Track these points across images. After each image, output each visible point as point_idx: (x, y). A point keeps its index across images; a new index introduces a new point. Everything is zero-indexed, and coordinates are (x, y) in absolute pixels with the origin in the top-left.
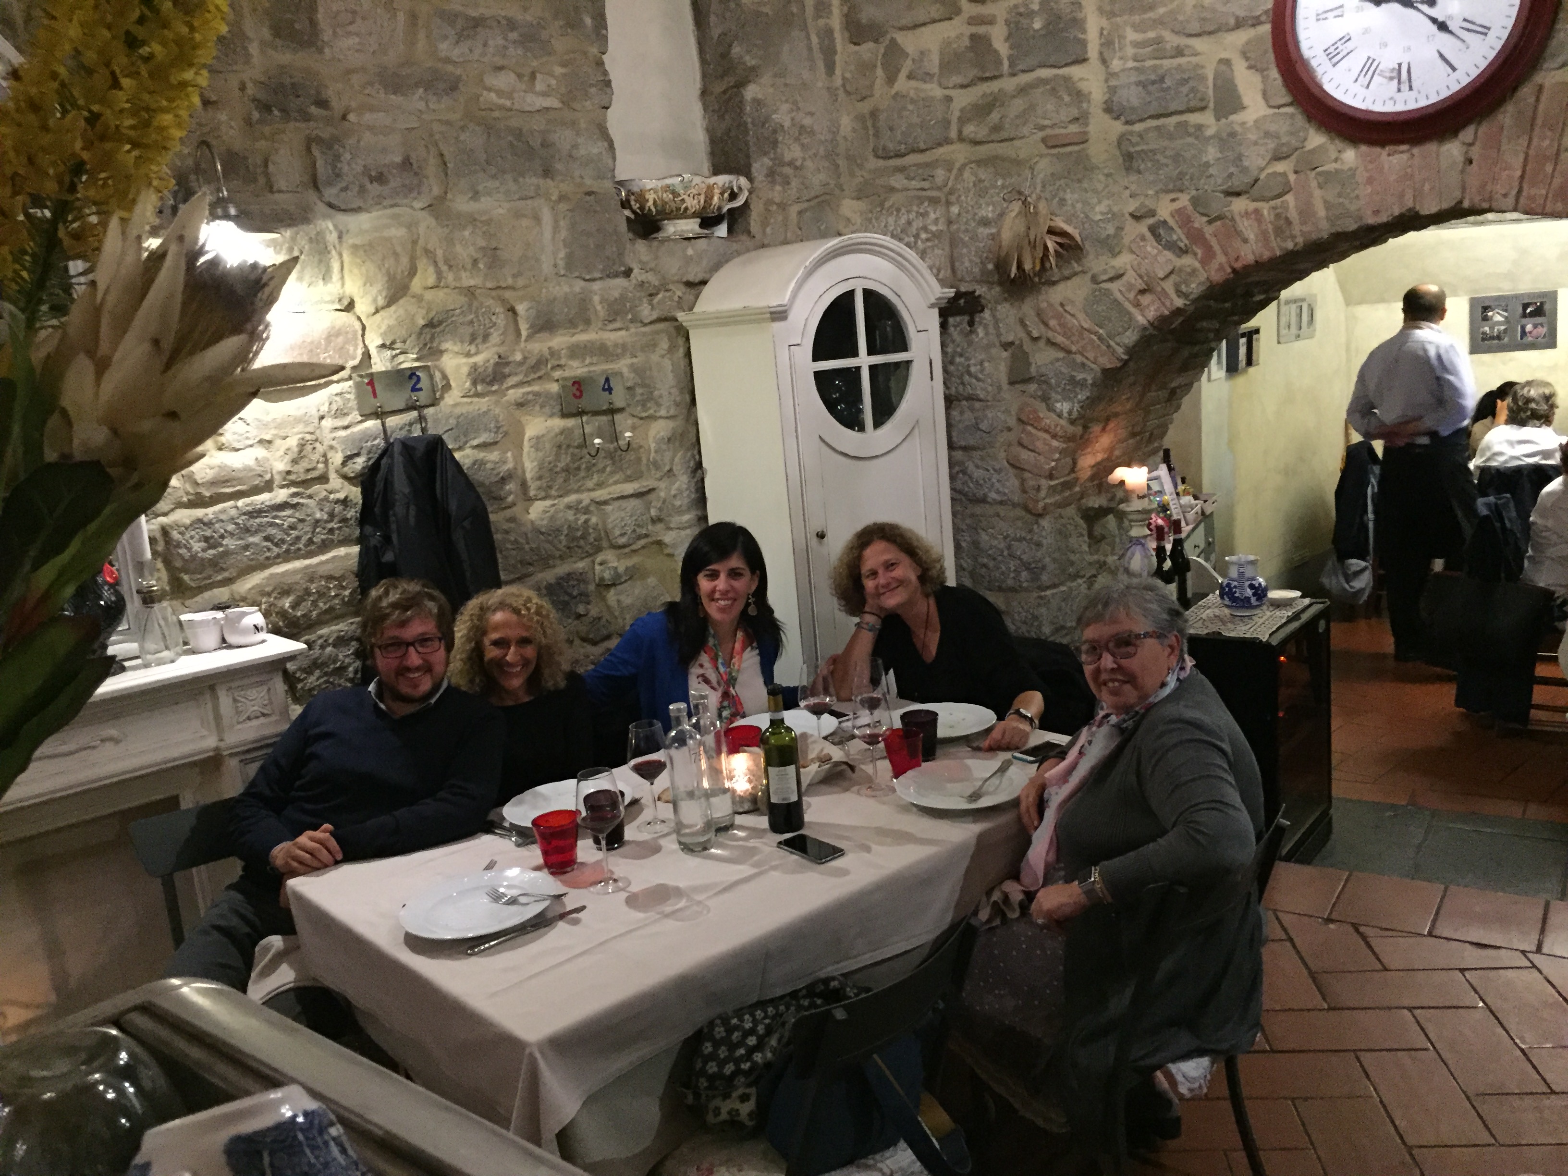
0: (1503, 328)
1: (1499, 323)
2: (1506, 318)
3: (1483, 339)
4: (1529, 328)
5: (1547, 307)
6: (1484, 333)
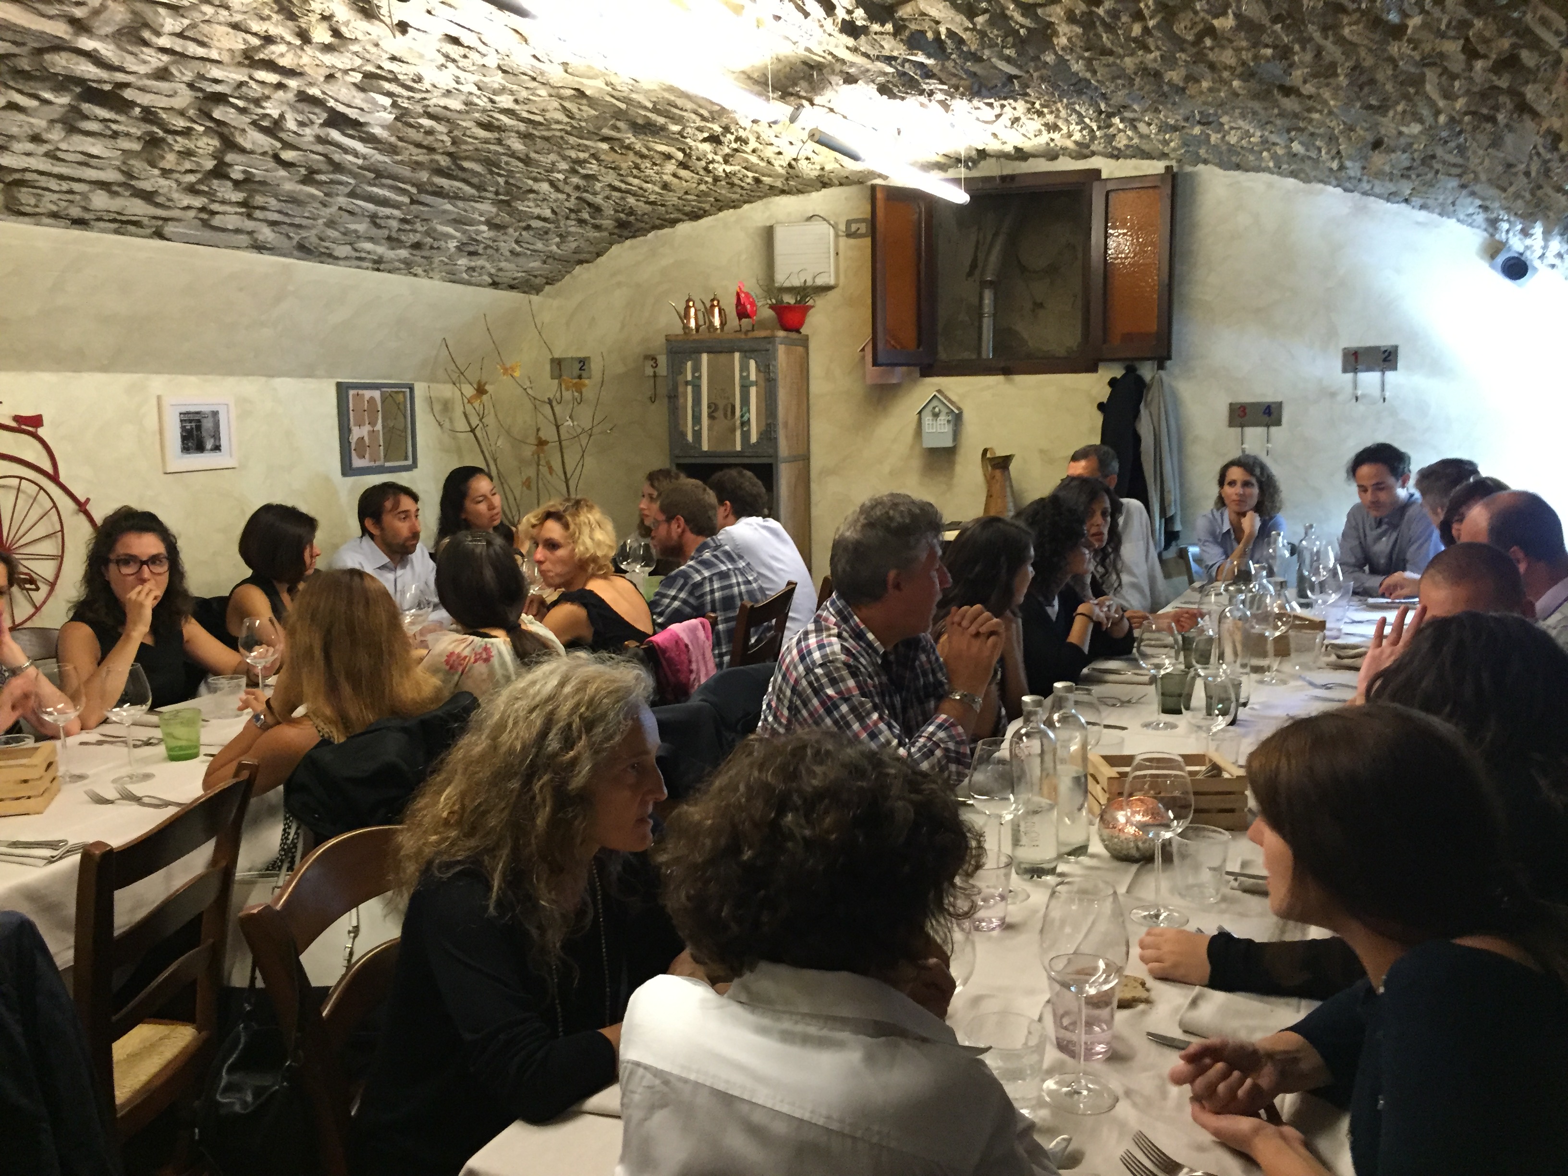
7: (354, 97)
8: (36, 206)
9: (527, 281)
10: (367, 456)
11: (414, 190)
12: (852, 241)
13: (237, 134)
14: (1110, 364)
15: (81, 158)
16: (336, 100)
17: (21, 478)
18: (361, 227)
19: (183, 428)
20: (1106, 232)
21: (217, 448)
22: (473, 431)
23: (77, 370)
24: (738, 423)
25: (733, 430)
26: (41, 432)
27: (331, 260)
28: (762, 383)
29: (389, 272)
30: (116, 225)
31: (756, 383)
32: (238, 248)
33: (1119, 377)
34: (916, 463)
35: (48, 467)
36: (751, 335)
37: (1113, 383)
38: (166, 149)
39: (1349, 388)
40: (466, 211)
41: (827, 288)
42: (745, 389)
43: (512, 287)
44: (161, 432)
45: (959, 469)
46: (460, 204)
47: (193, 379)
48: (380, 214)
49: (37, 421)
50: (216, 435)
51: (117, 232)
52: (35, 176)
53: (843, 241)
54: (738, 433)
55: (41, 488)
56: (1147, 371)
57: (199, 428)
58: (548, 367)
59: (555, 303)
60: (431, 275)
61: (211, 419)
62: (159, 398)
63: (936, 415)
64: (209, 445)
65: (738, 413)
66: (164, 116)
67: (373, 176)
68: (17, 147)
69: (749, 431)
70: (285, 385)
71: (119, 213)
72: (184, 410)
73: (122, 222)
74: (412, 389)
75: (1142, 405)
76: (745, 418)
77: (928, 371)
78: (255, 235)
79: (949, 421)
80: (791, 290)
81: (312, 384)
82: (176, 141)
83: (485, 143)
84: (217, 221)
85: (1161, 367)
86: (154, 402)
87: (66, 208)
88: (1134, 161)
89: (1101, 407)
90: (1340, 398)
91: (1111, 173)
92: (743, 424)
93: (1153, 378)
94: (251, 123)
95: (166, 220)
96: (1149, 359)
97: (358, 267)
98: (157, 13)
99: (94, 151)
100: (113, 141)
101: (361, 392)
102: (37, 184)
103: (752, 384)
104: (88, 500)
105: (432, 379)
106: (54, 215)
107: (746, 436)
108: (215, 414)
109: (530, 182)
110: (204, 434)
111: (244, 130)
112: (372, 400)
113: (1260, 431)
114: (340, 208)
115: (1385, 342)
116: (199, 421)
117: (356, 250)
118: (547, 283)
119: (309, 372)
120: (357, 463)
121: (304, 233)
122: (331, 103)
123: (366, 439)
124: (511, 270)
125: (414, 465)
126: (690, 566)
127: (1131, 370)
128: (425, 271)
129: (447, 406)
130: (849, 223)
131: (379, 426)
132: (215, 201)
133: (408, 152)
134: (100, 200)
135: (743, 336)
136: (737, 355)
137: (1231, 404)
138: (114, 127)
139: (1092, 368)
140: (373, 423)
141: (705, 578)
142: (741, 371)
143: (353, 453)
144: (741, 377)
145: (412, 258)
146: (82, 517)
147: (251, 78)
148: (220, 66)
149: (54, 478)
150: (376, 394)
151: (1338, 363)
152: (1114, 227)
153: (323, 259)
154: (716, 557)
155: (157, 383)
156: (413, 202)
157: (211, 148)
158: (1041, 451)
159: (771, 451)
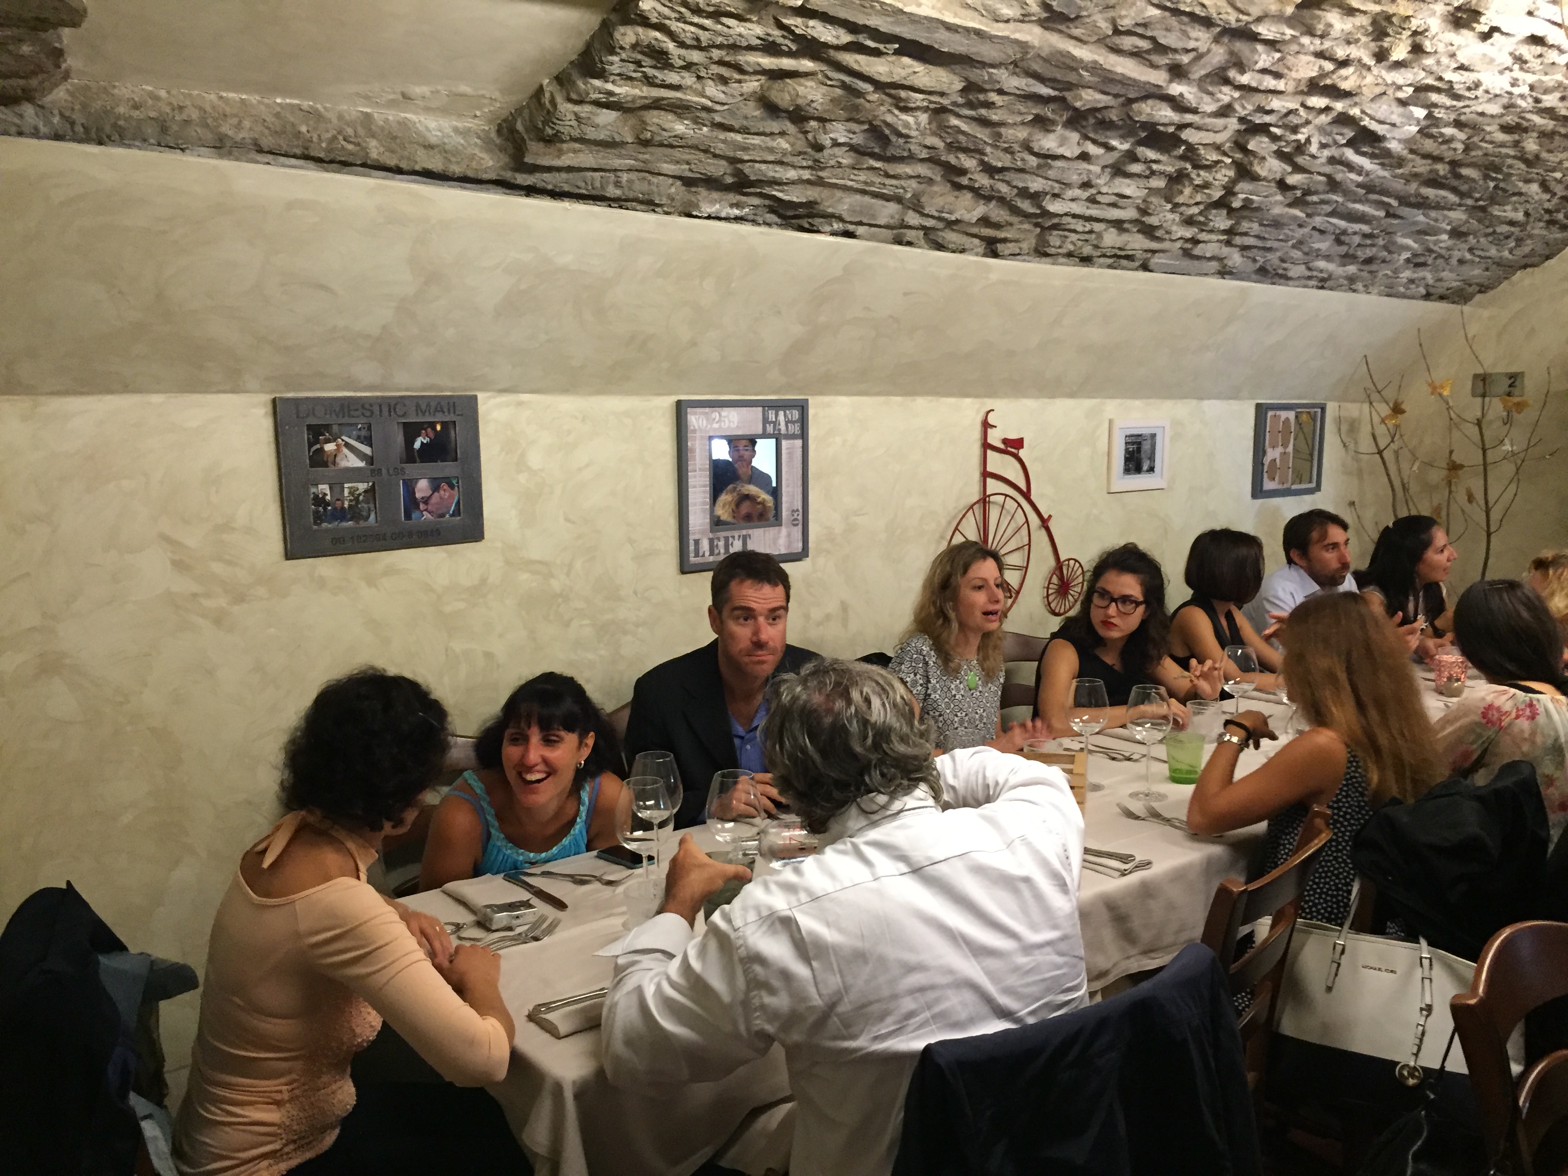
0: (362, 487)
1: (354, 474)
2: (370, 460)
3: (318, 518)
4: (422, 487)
5: (459, 435)
6: (319, 500)
7: (1392, 113)
8: (1060, 247)
9: (1462, 290)
10: (1277, 479)
11: (1394, 203)
13: (1256, 162)
15: (1113, 199)
16: (1372, 118)
17: (1006, 496)
18: (1324, 245)
19: (1127, 450)
21: (1151, 469)
22: (1380, 453)
23: (1053, 396)
26: (1022, 453)
27: (1282, 281)
29: (1331, 289)
30: (1110, 261)
32: (1206, 274)
35: (1023, 485)
38: (1187, 183)
40: (1436, 220)
43: (1442, 298)
44: (1109, 454)
46: (1433, 214)
47: (1138, 403)
48: (1350, 231)
49: (1019, 443)
50: (1152, 458)
51: (1110, 267)
52: (1069, 219)
55: (1019, 505)
57: (1139, 450)
58: (1469, 384)
59: (1486, 313)
60: (1371, 289)
61: (1149, 442)
62: (1111, 422)
64: (1145, 468)
66: (1202, 152)
67: (1364, 191)
68: (1070, 194)
70: (1213, 407)
71: (1120, 249)
72: (1129, 432)
73: (1120, 257)
74: (1323, 409)
78: (1225, 261)
81: (1234, 405)
82: (1199, 175)
83: (1500, 146)
84: (1198, 251)
86: (1106, 425)
87: (1081, 248)
94: (1275, 152)
95: (1154, 252)
97: (1305, 286)
98: (1255, 51)
99: (1127, 192)
100: (1145, 181)
101: (1278, 413)
102: (1068, 227)
104: (1050, 516)
105: (1343, 398)
106: (1070, 255)
108: (1153, 436)
109: (1521, 184)
110: (1143, 455)
111: (1264, 158)
112: (1287, 420)
114: (1314, 228)
116: (1140, 443)
117: (1309, 269)
118: (1480, 292)
119: (1234, 394)
120: (1268, 485)
121: (1269, 256)
122: (1366, 122)
123: (1278, 461)
124: (1451, 279)
125: (1318, 488)
128: (1365, 286)
129: (1353, 427)
131: (1290, 449)
132: (1203, 230)
133: (1411, 164)
134: (1111, 238)
138: (1155, 167)
140: (1285, 445)
143: (1265, 475)
145: (1359, 273)
146: (1044, 532)
147: (1303, 105)
148: (1280, 96)
149: (1027, 495)
150: (1291, 415)
153: (1276, 280)
155: (1112, 408)
156: (1388, 215)
157: (1226, 179)
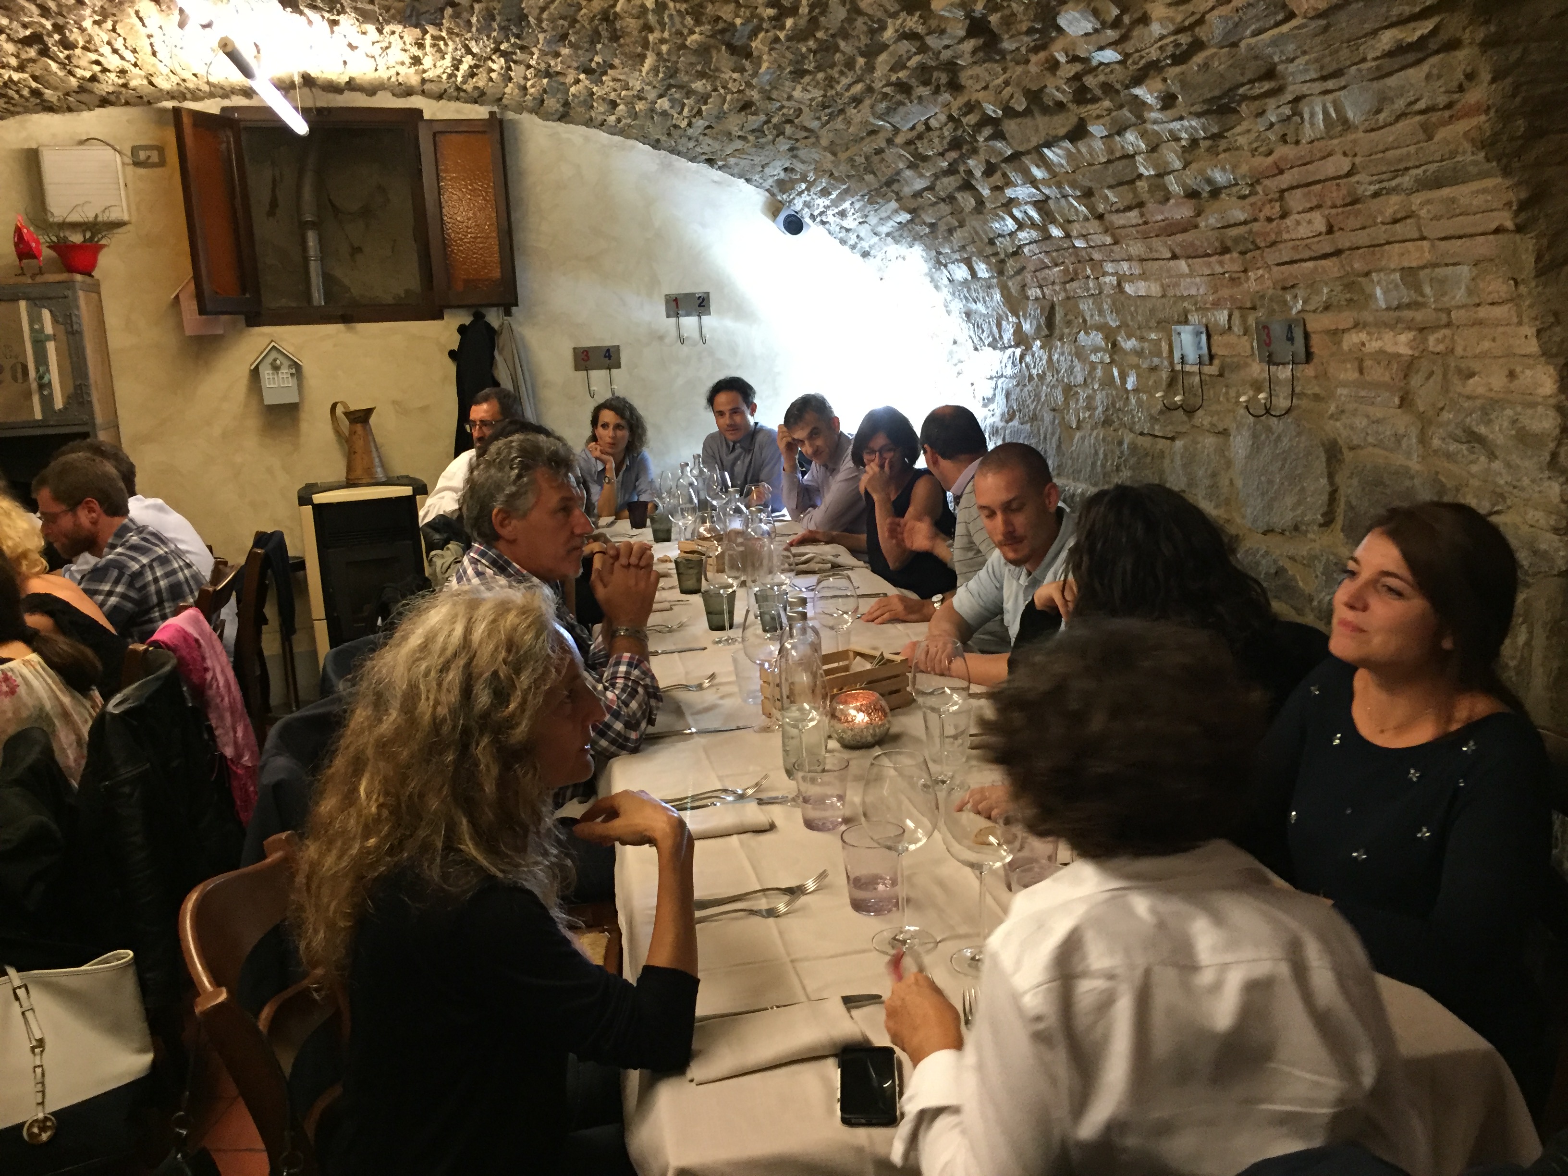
12: (141, 171)
14: (454, 310)
20: (438, 175)
24: (34, 386)
25: (28, 395)
28: (62, 336)
31: (54, 337)
33: (467, 323)
34: (253, 423)
36: (39, 279)
37: (462, 329)
39: (673, 332)
41: (119, 225)
42: (39, 344)
45: (304, 426)
53: (130, 169)
54: (36, 399)
56: (494, 318)
63: (276, 368)
65: (32, 373)
69: (51, 394)
75: (496, 353)
76: (46, 380)
77: (255, 319)
79: (292, 375)
80: (75, 226)
85: (508, 313)
88: (458, 104)
89: (452, 354)
90: (667, 340)
91: (434, 114)
92: (41, 387)
93: (502, 325)
96: (493, 305)
103: (48, 338)
107: (47, 401)
113: (603, 373)
115: (699, 290)
126: (120, 554)
127: (479, 317)
130: (135, 150)
135: (29, 281)
136: (23, 304)
137: (575, 349)
139: (437, 315)
141: (143, 566)
142: (31, 323)
144: (32, 329)
151: (661, 308)
152: (446, 171)
154: (144, 539)
158: (394, 402)
159: (85, 417)
